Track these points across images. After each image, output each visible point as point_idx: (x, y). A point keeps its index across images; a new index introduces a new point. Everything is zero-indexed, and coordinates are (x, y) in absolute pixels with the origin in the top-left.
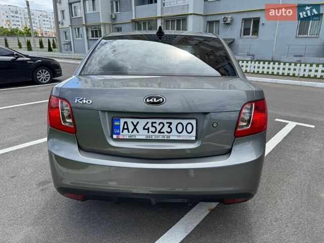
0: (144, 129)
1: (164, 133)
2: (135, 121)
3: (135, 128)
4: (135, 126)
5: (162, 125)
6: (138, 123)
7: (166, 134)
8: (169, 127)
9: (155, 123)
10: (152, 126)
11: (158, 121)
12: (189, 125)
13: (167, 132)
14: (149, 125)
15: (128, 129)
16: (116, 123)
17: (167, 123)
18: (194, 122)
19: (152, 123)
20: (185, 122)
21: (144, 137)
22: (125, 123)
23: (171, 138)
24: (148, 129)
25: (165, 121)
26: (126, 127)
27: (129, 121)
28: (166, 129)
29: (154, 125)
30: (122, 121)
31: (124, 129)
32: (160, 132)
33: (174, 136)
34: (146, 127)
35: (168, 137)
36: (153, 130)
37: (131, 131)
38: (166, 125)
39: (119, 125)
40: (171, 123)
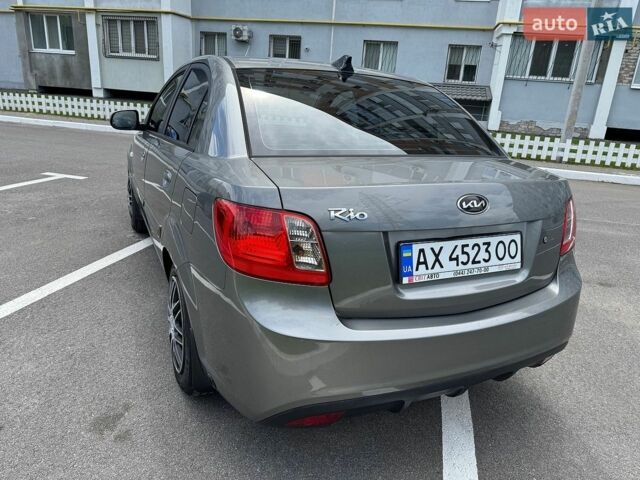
0: (451, 259)
1: (479, 262)
2: (436, 246)
3: (437, 260)
4: (437, 256)
5: (476, 248)
6: (441, 248)
7: (483, 264)
8: (487, 251)
9: (467, 245)
10: (463, 253)
11: (471, 242)
12: (513, 243)
13: (484, 260)
14: (458, 251)
15: (425, 263)
16: (405, 255)
17: (484, 244)
18: (517, 238)
19: (463, 246)
20: (507, 239)
21: (451, 275)
22: (422, 251)
23: (491, 270)
24: (457, 259)
25: (480, 241)
26: (422, 260)
27: (427, 247)
28: (483, 255)
29: (466, 249)
30: (416, 248)
31: (419, 263)
32: (474, 262)
33: (494, 266)
34: (454, 256)
35: (486, 268)
36: (463, 258)
37: (430, 266)
38: (483, 248)
39: (411, 258)
40: (488, 244)
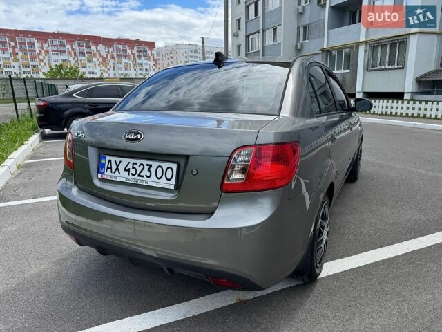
0: (125, 170)
1: (143, 176)
2: (118, 160)
3: (117, 169)
4: (118, 166)
5: (142, 167)
6: (120, 162)
7: (145, 178)
8: (149, 170)
9: (136, 164)
10: (133, 168)
11: (139, 162)
12: (170, 170)
13: (146, 176)
14: (130, 166)
15: (111, 168)
16: (102, 161)
17: (147, 165)
18: (174, 166)
19: (134, 164)
20: (165, 165)
21: (124, 180)
22: (110, 161)
23: (150, 184)
24: (129, 171)
25: (145, 162)
26: (109, 166)
27: (113, 159)
28: (146, 172)
29: (135, 166)
30: (108, 158)
31: (108, 168)
32: (139, 175)
33: (153, 182)
34: (127, 169)
35: (147, 182)
36: (133, 171)
37: (113, 171)
38: (146, 168)
39: (104, 164)
40: (151, 166)
